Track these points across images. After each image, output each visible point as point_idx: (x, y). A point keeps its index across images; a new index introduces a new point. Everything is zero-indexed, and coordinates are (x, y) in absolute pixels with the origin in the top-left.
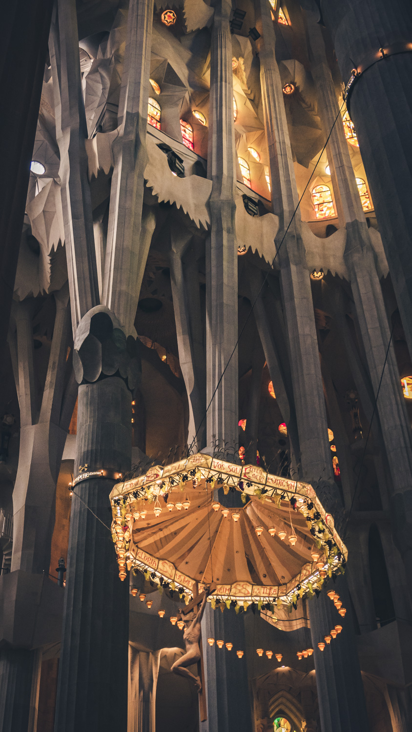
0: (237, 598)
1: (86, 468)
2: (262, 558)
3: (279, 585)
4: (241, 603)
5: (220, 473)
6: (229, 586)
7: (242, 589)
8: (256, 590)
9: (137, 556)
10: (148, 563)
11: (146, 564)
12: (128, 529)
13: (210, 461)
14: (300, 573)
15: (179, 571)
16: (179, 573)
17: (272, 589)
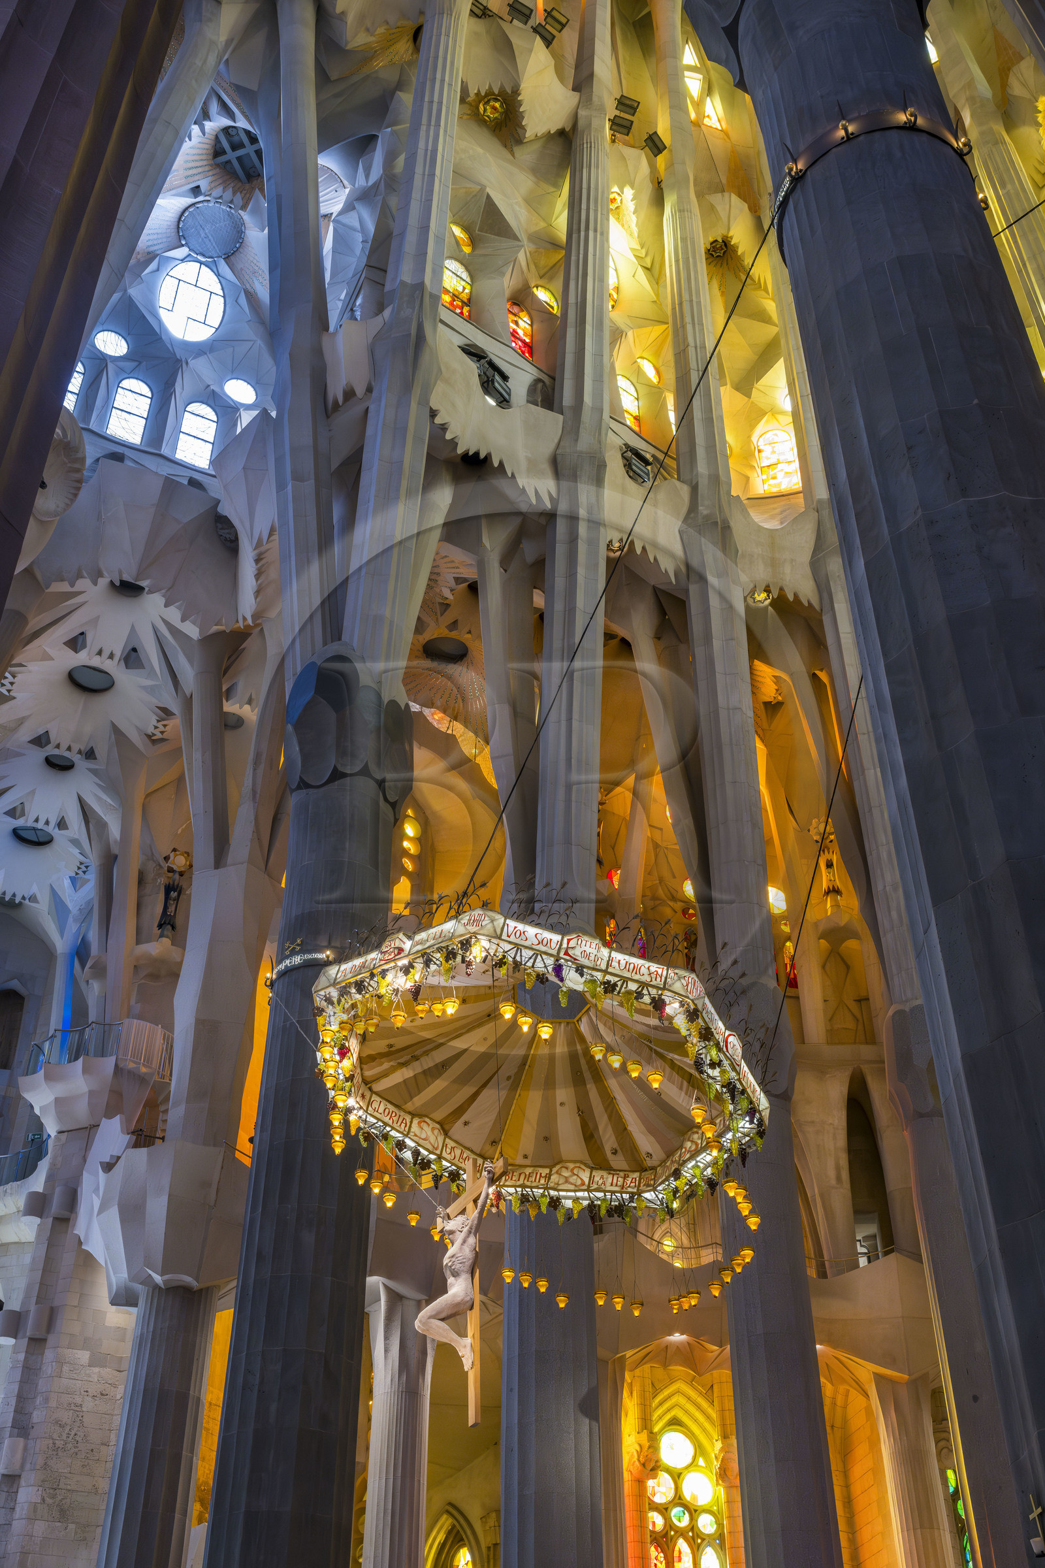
0: (562, 1193)
1: (298, 945)
2: (610, 1118)
3: (643, 1170)
4: (568, 1204)
5: (518, 947)
6: (547, 1171)
7: (571, 1176)
8: (597, 1179)
9: (370, 1107)
10: (390, 1122)
11: (386, 1124)
12: (349, 1054)
13: (499, 925)
14: (681, 1147)
15: (451, 1138)
16: (450, 1143)
17: (628, 1177)
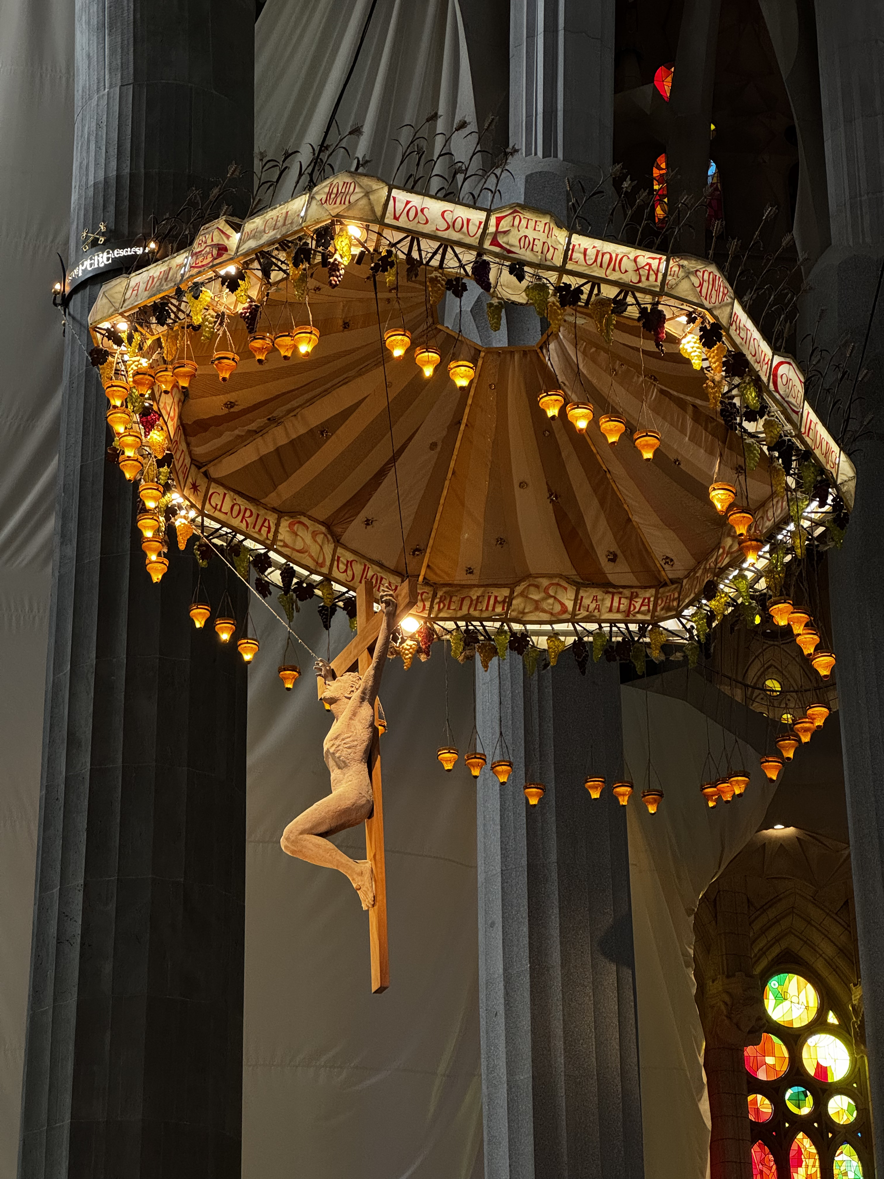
0: (529, 627)
1: (103, 234)
2: (602, 503)
3: (659, 584)
4: (541, 642)
5: (414, 236)
7: (544, 599)
8: (586, 602)
9: (207, 506)
10: (243, 526)
11: (236, 531)
12: (161, 422)
13: (379, 199)
14: (718, 546)
15: (346, 548)
16: (346, 556)
17: (637, 596)
